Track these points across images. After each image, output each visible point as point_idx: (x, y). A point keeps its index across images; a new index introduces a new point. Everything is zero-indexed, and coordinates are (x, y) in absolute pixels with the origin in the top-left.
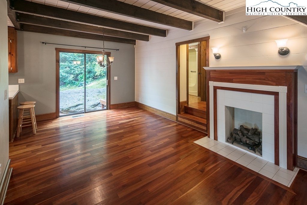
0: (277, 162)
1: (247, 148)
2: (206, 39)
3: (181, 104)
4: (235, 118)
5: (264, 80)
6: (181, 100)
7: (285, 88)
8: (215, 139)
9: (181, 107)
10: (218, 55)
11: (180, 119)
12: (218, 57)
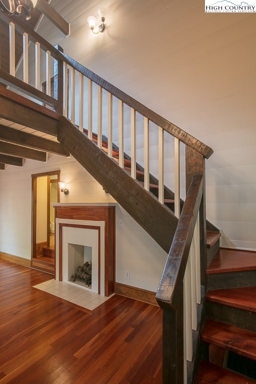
0: (99, 293)
1: (84, 284)
2: (58, 172)
3: (37, 246)
4: (85, 256)
5: (93, 215)
6: (38, 242)
7: (104, 222)
8: (60, 280)
9: (37, 249)
10: (66, 191)
11: (34, 264)
12: (67, 193)
